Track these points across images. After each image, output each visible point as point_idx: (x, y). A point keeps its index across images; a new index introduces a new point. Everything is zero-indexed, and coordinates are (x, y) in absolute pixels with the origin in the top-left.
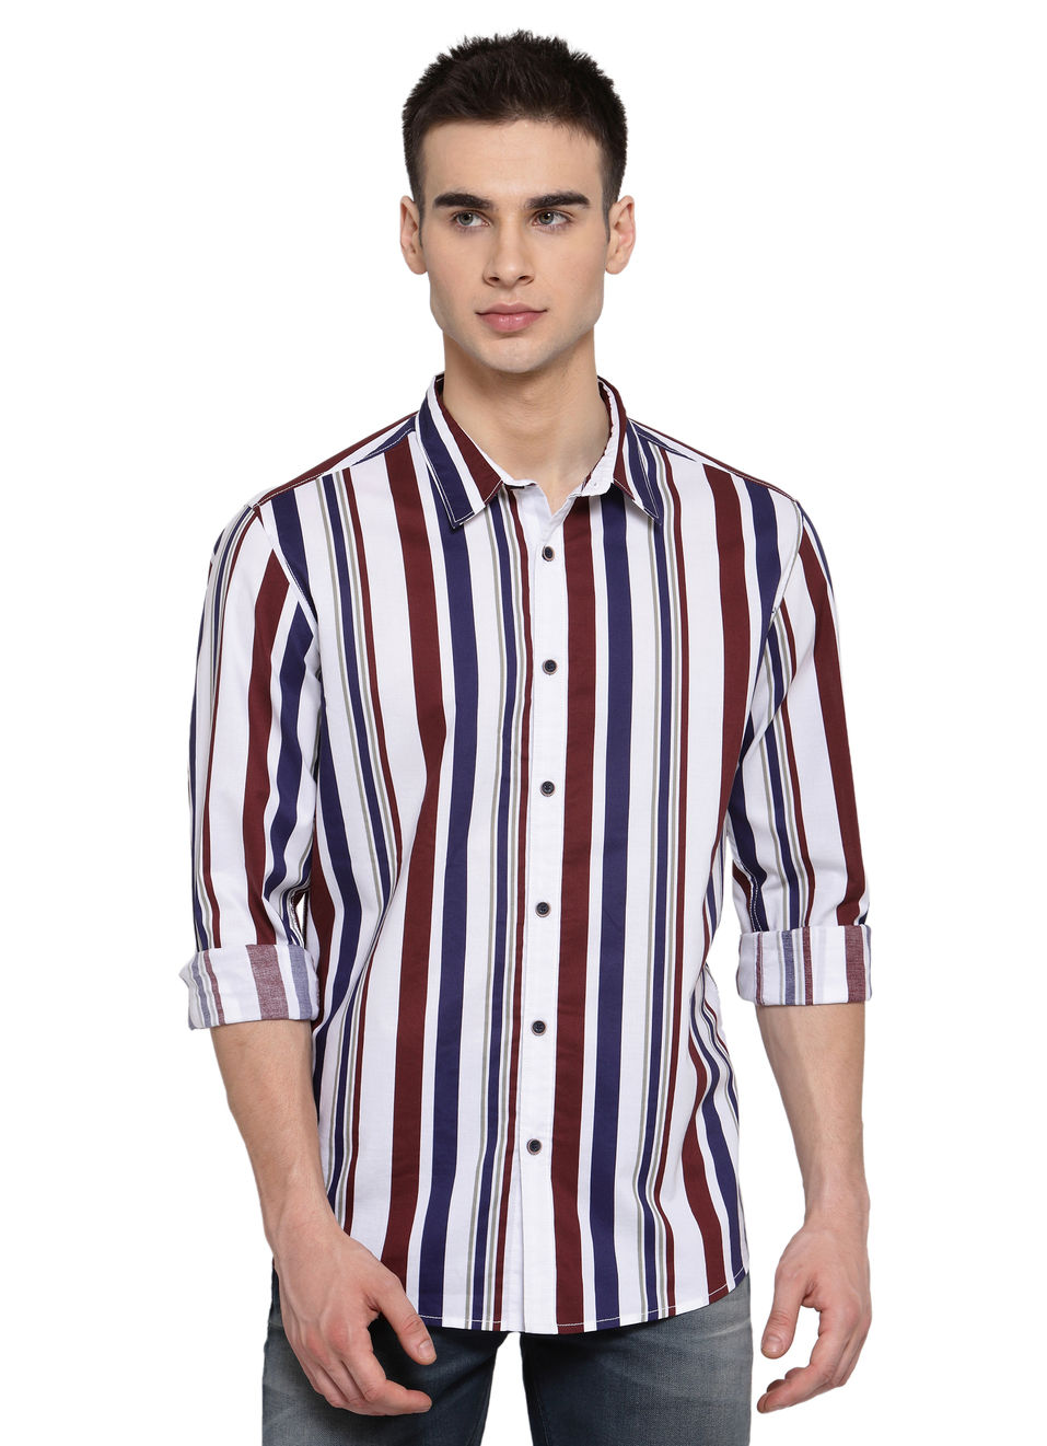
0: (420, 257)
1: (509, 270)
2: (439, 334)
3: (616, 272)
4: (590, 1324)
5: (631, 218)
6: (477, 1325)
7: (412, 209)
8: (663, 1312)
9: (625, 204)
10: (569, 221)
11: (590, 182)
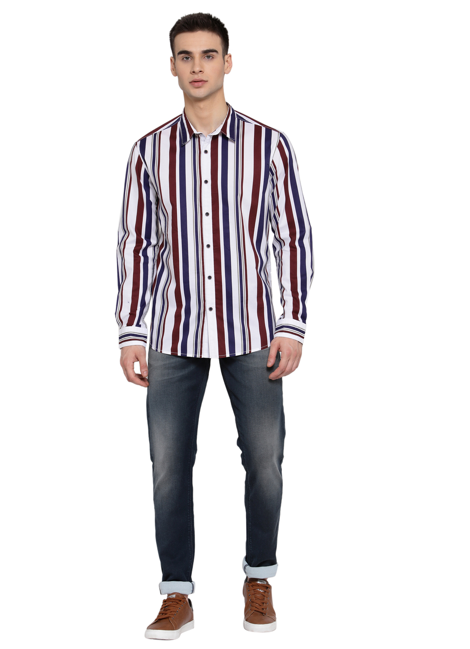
0: (175, 71)
1: (197, 69)
2: (181, 92)
3: (228, 73)
4: (228, 355)
5: (231, 60)
6: (196, 356)
7: (173, 60)
8: (248, 352)
9: (229, 55)
10: (213, 58)
11: (219, 47)
